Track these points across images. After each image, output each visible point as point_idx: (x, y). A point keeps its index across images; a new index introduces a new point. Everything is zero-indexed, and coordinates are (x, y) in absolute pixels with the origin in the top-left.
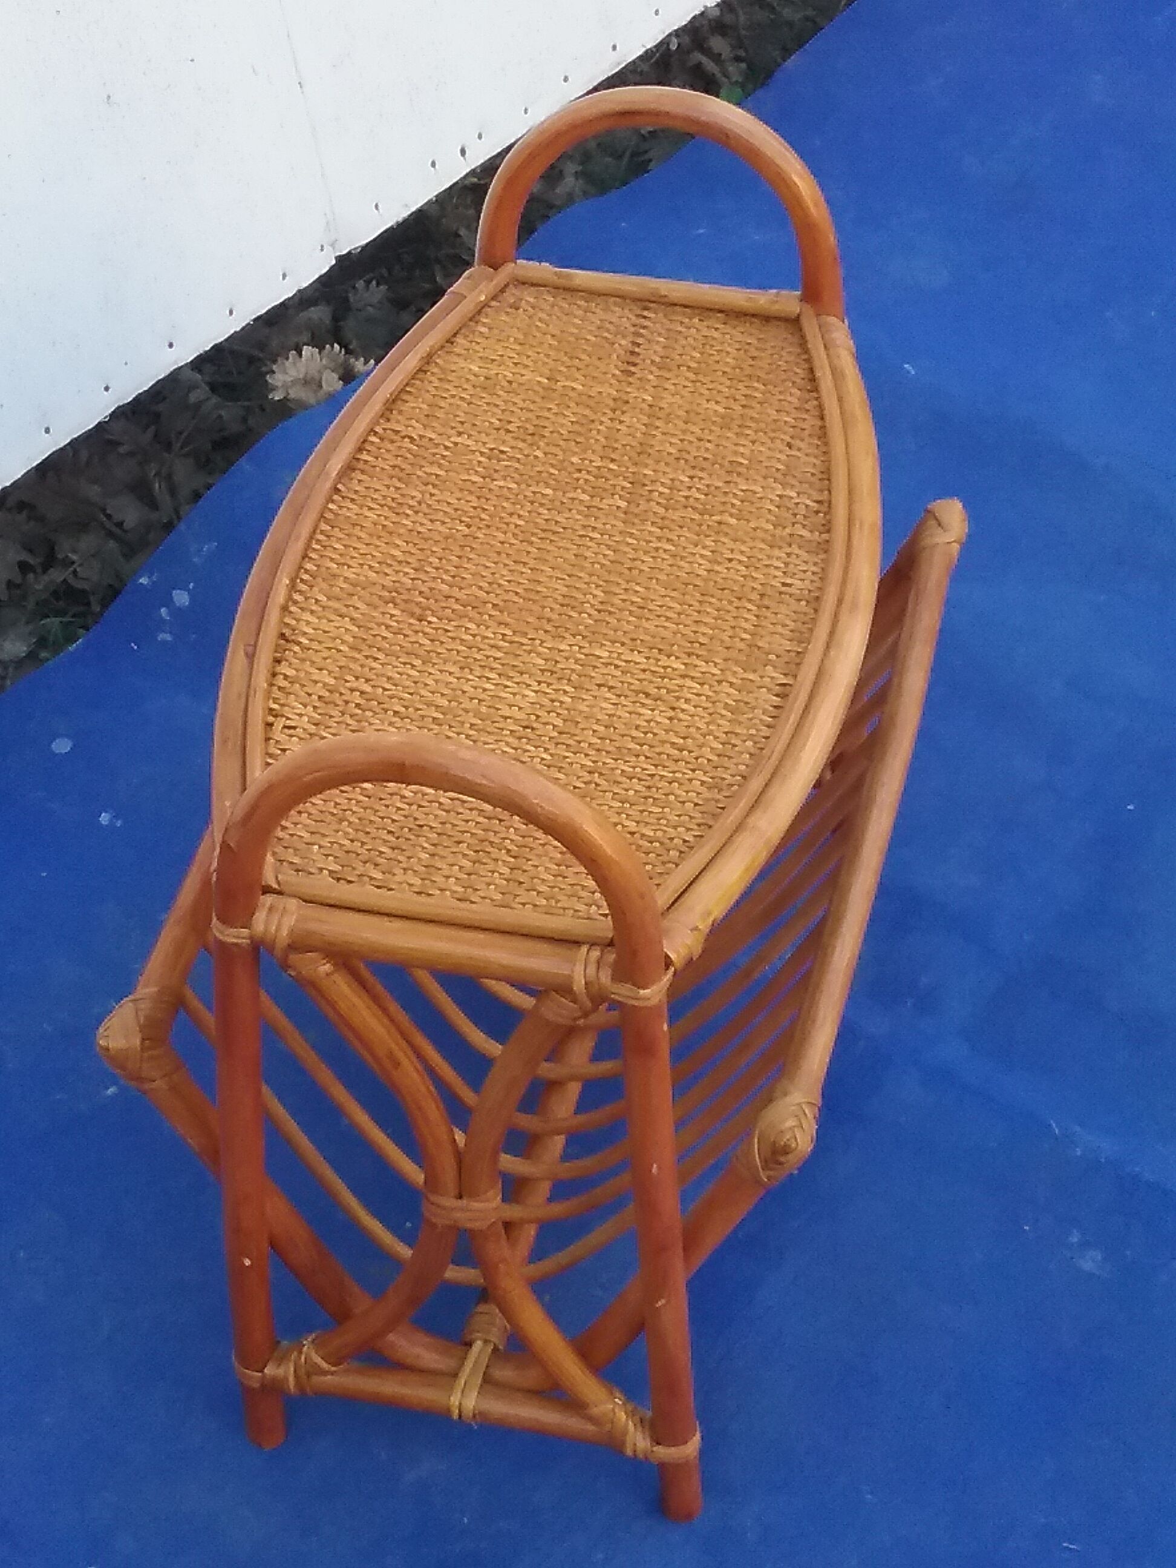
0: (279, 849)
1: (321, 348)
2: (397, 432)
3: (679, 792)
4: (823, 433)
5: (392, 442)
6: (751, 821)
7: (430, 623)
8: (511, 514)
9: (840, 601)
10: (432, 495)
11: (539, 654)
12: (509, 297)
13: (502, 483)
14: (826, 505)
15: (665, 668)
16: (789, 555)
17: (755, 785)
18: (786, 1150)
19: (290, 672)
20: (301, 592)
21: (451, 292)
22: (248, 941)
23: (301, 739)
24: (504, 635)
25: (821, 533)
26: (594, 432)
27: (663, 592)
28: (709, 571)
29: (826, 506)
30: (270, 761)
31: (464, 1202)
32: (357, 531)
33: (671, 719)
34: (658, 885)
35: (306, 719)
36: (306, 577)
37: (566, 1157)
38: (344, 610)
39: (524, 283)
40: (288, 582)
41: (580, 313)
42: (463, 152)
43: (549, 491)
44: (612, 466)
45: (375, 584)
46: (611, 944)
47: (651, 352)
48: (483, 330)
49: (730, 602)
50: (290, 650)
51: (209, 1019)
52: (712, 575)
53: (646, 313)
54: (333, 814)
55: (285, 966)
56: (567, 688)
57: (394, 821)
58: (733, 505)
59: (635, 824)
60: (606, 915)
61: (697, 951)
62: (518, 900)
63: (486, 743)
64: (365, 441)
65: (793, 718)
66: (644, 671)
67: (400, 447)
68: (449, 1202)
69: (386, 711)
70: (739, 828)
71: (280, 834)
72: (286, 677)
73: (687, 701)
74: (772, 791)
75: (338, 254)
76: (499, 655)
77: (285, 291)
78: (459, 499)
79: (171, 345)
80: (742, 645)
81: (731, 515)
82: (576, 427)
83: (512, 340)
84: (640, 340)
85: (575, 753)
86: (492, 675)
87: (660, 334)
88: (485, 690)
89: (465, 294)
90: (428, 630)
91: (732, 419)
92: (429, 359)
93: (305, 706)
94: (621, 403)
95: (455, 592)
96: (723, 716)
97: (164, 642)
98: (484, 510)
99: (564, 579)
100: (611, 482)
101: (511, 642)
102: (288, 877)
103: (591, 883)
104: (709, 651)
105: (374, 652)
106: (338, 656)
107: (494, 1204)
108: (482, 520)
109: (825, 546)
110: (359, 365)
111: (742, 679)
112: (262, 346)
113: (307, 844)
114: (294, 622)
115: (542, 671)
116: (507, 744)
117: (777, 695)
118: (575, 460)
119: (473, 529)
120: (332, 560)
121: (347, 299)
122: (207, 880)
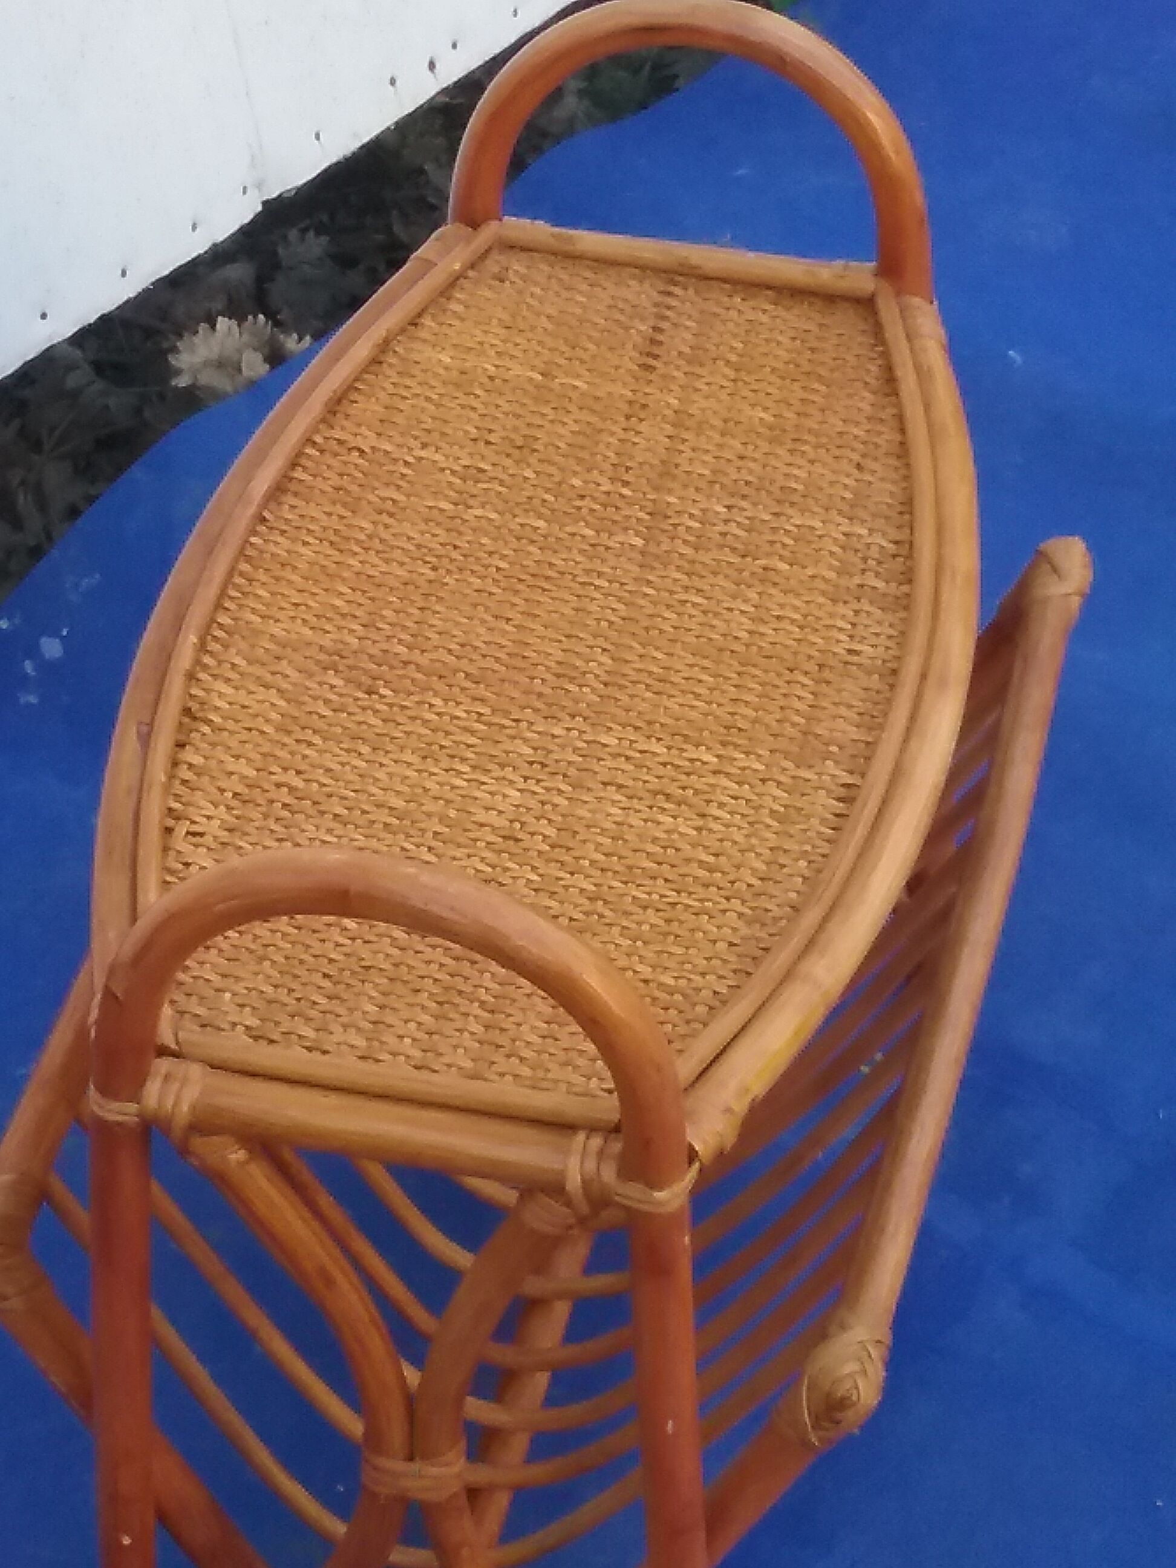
0: (179, 997)
1: (241, 319)
2: (340, 442)
3: (710, 927)
4: (903, 451)
5: (336, 455)
6: (805, 967)
7: (382, 697)
8: (491, 554)
9: (924, 677)
10: (386, 526)
11: (525, 740)
12: (492, 265)
13: (479, 512)
14: (907, 546)
15: (692, 760)
16: (857, 612)
17: (811, 918)
18: (843, 1404)
19: (197, 760)
20: (211, 653)
21: (414, 258)
22: (136, 1119)
23: (209, 849)
24: (480, 714)
25: (901, 584)
26: (602, 446)
27: (691, 659)
28: (750, 632)
29: (907, 549)
30: (169, 878)
31: (415, 1466)
32: (288, 574)
33: (699, 829)
34: (680, 1051)
35: (216, 823)
36: (219, 633)
37: (550, 1401)
38: (269, 678)
39: (512, 247)
40: (195, 641)
41: (584, 287)
42: (432, 66)
43: (541, 523)
44: (626, 491)
45: (310, 644)
46: (617, 1129)
47: (680, 341)
48: (459, 308)
49: (779, 675)
50: (198, 731)
51: (82, 1216)
52: (756, 639)
53: (672, 289)
54: (251, 952)
55: (184, 1151)
56: (563, 787)
57: (331, 961)
58: (784, 545)
59: (650, 969)
60: (610, 1091)
61: (730, 1139)
62: (494, 1068)
63: (454, 858)
64: (300, 454)
65: (861, 831)
66: (664, 764)
67: (345, 463)
68: (398, 1465)
69: (322, 813)
70: (788, 976)
71: (181, 976)
72: (191, 766)
73: (721, 805)
74: (831, 926)
75: (264, 199)
76: (472, 740)
77: (196, 246)
78: (422, 533)
79: (44, 316)
80: (789, 730)
81: (781, 558)
82: (581, 440)
83: (495, 322)
84: (665, 325)
85: (572, 874)
86: (465, 768)
87: (690, 317)
88: (453, 787)
89: (435, 260)
90: (378, 706)
91: (785, 431)
92: (385, 345)
93: (216, 806)
94: (637, 410)
95: (416, 656)
96: (769, 826)
97: (29, 706)
98: (455, 547)
99: (560, 641)
100: (624, 513)
101: (489, 724)
102: (191, 1034)
103: (590, 1047)
104: (750, 739)
105: (308, 735)
106: (260, 740)
107: (456, 1469)
108: (452, 560)
109: (905, 602)
110: (291, 343)
111: (793, 777)
112: (164, 314)
113: (218, 990)
114: (201, 693)
115: (531, 763)
116: (483, 859)
117: (840, 799)
118: (576, 482)
119: (442, 572)
120: (254, 611)
121: (275, 254)
122: (82, 1032)
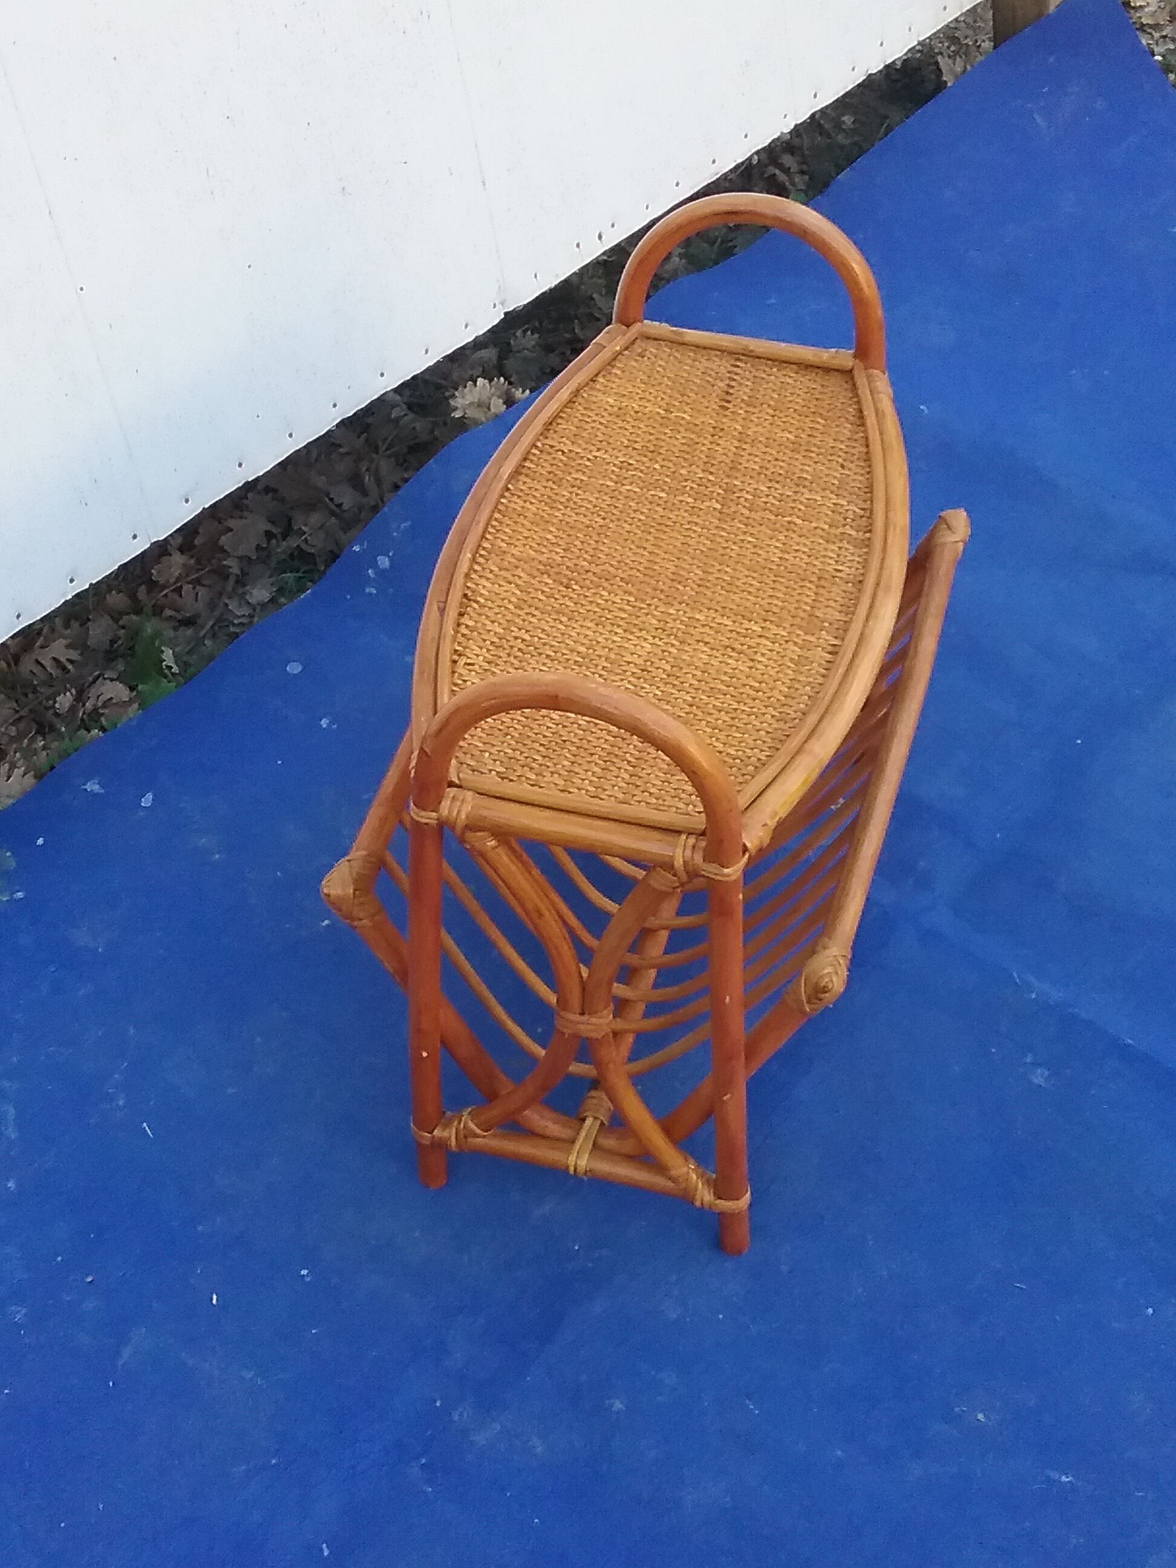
0: (460, 754)
1: (491, 380)
2: (552, 447)
3: (755, 723)
4: (868, 458)
5: (550, 454)
6: (807, 746)
7: (574, 590)
8: (635, 511)
9: (878, 584)
10: (577, 495)
11: (654, 616)
12: (638, 348)
13: (628, 488)
14: (868, 511)
15: (747, 629)
16: (840, 548)
17: (813, 718)
18: (825, 990)
19: (471, 623)
20: (479, 564)
21: (595, 343)
22: (436, 822)
23: (477, 673)
24: (629, 601)
25: (865, 533)
26: (698, 452)
27: (747, 573)
28: (781, 558)
29: (869, 514)
30: (455, 688)
31: (585, 1018)
32: (521, 519)
33: (751, 668)
34: (739, 791)
35: (481, 658)
37: (655, 986)
38: (511, 578)
39: (648, 338)
40: (470, 556)
41: (689, 361)
42: (600, 237)
43: (663, 495)
44: (711, 478)
45: (533, 559)
46: (703, 834)
47: (743, 393)
48: (619, 372)
49: (796, 583)
50: (471, 606)
51: (404, 878)
52: (783, 562)
53: (738, 363)
54: (500, 730)
55: (462, 840)
56: (675, 642)
57: (545, 736)
58: (800, 510)
59: (722, 745)
60: (699, 812)
61: (767, 841)
62: (635, 798)
63: (614, 681)
64: (529, 452)
65: (841, 670)
66: (731, 631)
67: (554, 458)
68: (577, 1018)
69: (540, 654)
70: (799, 751)
71: (461, 743)
72: (467, 626)
73: (763, 655)
74: (824, 723)
75: (506, 310)
76: (624, 615)
77: (467, 337)
78: (597, 498)
79: (382, 375)
80: (802, 614)
81: (798, 517)
82: (685, 448)
83: (638, 380)
84: (733, 383)
85: (679, 691)
86: (619, 631)
87: (748, 380)
88: (614, 642)
89: (604, 344)
90: (572, 595)
91: (801, 445)
92: (577, 392)
93: (481, 648)
94: (718, 431)
95: (593, 568)
96: (789, 667)
97: (370, 594)
98: (616, 507)
99: (673, 561)
100: (709, 489)
101: (634, 607)
102: (467, 775)
103: (689, 788)
104: (780, 618)
105: (533, 610)
106: (506, 613)
107: (607, 1021)
108: (614, 514)
109: (867, 543)
110: (518, 394)
111: (804, 640)
112: (446, 377)
113: (481, 751)
114: (473, 586)
115: (657, 629)
116: (629, 682)
117: (830, 653)
118: (683, 471)
119: (607, 520)
120: (503, 540)
121: (509, 344)
122: (405, 773)
